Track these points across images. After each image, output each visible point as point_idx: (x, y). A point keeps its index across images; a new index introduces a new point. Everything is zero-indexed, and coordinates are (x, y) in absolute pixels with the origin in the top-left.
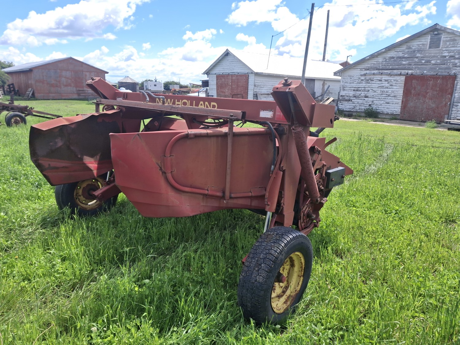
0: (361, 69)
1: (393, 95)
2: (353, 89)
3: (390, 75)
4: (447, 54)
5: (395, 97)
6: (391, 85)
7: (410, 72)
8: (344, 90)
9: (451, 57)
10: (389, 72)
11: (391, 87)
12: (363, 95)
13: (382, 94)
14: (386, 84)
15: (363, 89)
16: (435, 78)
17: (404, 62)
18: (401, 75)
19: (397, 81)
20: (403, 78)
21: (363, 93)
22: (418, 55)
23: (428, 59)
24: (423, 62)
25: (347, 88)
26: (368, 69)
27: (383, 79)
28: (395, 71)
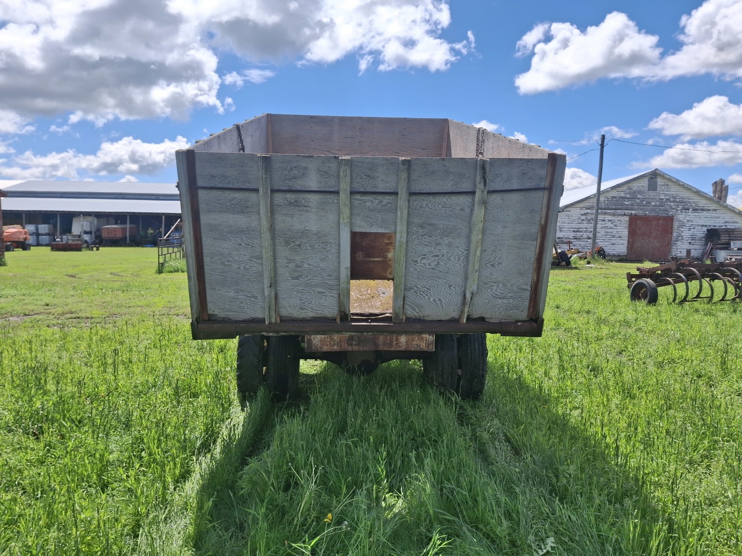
0: (581, 208)
1: (617, 235)
2: (573, 229)
3: (614, 215)
4: (664, 197)
5: (620, 237)
6: (616, 226)
7: (633, 212)
8: (561, 231)
9: (667, 199)
10: (612, 211)
11: (615, 227)
12: (585, 236)
13: (606, 235)
14: (610, 225)
15: (584, 230)
16: (657, 218)
17: (627, 203)
18: (625, 215)
19: (621, 221)
20: (627, 218)
21: (585, 234)
22: (639, 196)
23: (649, 200)
24: (645, 203)
25: (565, 229)
26: (589, 209)
27: (607, 219)
28: (618, 211)
